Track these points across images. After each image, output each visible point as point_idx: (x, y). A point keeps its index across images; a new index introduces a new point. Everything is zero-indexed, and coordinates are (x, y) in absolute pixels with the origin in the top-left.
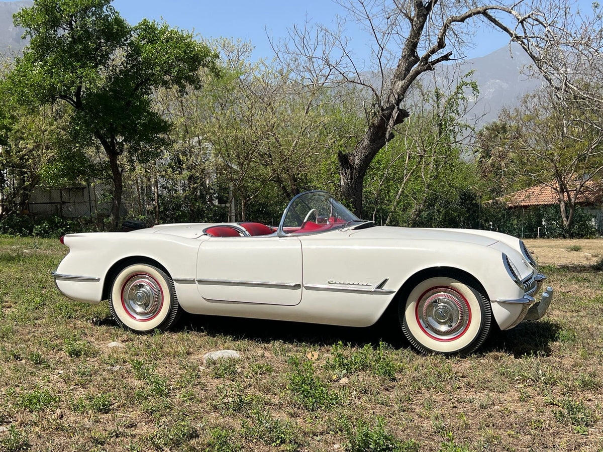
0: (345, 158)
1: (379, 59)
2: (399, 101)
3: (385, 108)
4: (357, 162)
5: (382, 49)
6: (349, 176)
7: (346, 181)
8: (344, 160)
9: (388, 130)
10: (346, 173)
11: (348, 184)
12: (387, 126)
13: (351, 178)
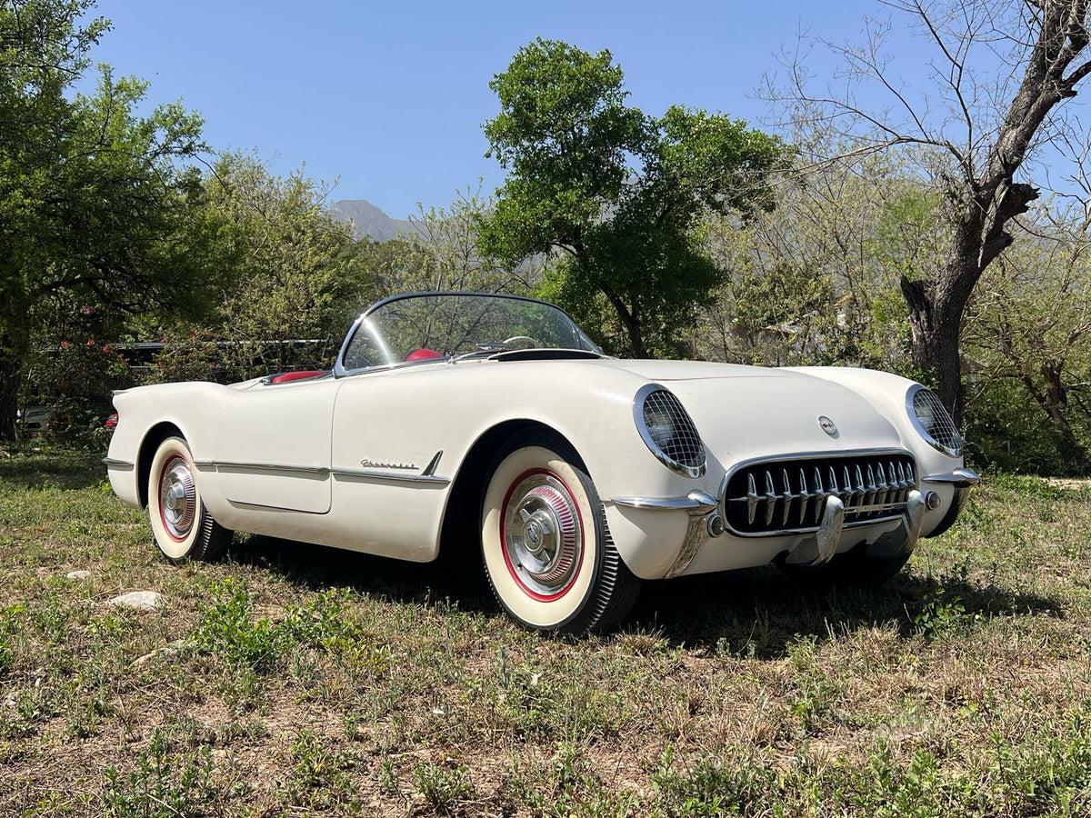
0: (915, 289)
1: (957, 89)
2: (1010, 168)
3: (982, 184)
4: (939, 295)
5: (961, 68)
6: (926, 324)
7: (920, 334)
8: (914, 292)
9: (986, 227)
10: (918, 319)
11: (922, 339)
12: (984, 219)
13: (930, 328)
